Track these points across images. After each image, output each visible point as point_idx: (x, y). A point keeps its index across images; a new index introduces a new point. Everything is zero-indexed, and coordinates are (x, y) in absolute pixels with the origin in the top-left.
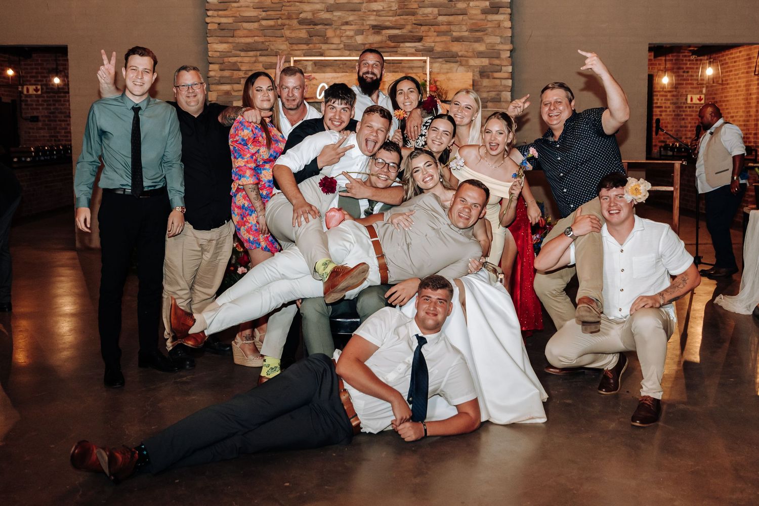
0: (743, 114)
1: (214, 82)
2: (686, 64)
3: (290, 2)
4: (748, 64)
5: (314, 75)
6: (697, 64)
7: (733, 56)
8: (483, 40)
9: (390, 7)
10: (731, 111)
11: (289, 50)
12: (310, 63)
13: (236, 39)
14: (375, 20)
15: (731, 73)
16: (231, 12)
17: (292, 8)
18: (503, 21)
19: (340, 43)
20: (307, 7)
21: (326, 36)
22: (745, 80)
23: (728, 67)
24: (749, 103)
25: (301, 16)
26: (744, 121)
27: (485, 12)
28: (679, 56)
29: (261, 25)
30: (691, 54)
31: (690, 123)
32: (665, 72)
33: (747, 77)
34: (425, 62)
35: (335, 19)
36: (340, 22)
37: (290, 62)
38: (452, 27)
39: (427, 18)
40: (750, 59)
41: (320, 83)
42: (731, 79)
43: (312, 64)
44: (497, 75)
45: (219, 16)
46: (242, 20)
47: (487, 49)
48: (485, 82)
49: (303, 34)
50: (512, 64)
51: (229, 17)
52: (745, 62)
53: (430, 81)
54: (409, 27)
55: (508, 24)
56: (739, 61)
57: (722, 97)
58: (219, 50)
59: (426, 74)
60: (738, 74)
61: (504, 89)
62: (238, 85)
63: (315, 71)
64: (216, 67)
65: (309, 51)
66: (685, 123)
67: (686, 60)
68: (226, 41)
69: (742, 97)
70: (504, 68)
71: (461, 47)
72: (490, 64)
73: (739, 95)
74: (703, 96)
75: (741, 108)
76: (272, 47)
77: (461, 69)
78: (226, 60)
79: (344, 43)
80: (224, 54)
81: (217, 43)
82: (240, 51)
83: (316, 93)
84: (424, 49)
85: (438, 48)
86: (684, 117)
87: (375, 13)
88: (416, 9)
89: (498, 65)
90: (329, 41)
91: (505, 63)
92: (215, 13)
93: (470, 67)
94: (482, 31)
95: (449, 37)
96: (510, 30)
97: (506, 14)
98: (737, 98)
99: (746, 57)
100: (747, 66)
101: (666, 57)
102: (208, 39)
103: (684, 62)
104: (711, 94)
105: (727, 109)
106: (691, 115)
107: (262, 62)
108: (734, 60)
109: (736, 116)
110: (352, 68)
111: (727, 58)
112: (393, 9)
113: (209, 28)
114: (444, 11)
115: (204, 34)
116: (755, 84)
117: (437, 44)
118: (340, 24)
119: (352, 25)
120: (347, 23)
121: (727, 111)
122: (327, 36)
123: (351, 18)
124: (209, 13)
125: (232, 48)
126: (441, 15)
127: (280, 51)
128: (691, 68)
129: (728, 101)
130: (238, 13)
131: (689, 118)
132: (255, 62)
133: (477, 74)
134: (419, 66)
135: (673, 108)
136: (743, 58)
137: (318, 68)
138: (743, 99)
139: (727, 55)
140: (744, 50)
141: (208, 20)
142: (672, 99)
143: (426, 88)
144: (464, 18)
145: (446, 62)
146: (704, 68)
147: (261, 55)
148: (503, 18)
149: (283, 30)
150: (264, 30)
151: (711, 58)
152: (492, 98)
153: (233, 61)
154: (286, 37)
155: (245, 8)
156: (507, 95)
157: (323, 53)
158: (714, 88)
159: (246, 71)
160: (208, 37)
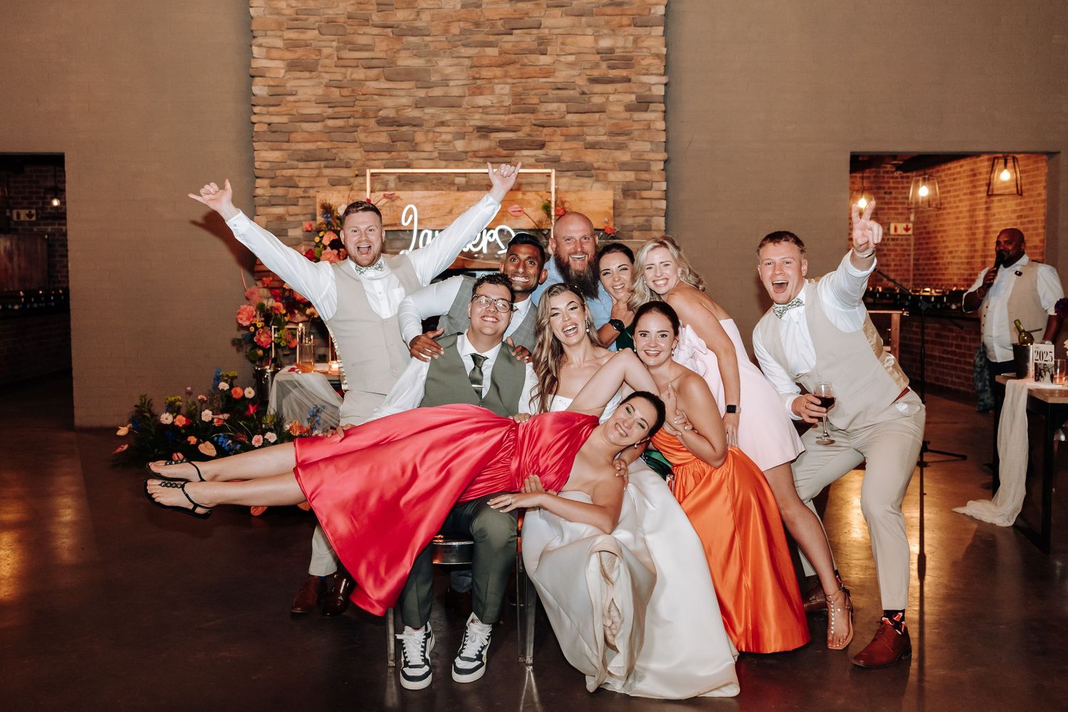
0: (967, 249)
1: (263, 202)
2: (888, 182)
3: (366, 94)
4: (972, 182)
5: (397, 193)
6: (902, 183)
7: (952, 171)
8: (627, 146)
9: (502, 102)
10: (949, 244)
11: (364, 160)
12: (392, 178)
13: (293, 144)
14: (482, 119)
15: (949, 195)
16: (285, 108)
17: (369, 103)
18: (654, 120)
19: (432, 149)
20: (389, 102)
21: (414, 140)
22: (968, 203)
23: (945, 186)
24: (974, 234)
25: (381, 113)
26: (967, 258)
27: (629, 108)
28: (879, 172)
29: (326, 126)
30: (894, 169)
31: (894, 260)
32: (863, 192)
33: (970, 200)
34: (549, 175)
35: (427, 117)
36: (432, 123)
37: (366, 176)
38: (585, 129)
39: (552, 117)
40: (975, 175)
41: (406, 205)
42: (949, 203)
43: (395, 179)
44: (646, 194)
45: (271, 114)
46: (300, 119)
47: (633, 159)
48: (630, 204)
49: (383, 138)
50: (667, 180)
51: (284, 115)
52: (969, 179)
53: (556, 202)
55: (661, 125)
56: (960, 178)
57: (936, 226)
58: (270, 160)
59: (550, 192)
60: (958, 196)
61: (655, 213)
62: (294, 207)
63: (399, 188)
64: (265, 182)
65: (391, 161)
66: (887, 260)
67: (888, 177)
68: (279, 148)
69: (964, 226)
70: (654, 184)
71: (597, 157)
72: (637, 180)
73: (960, 223)
74: (910, 225)
75: (963, 240)
76: (342, 156)
77: (597, 186)
78: (278, 173)
79: (439, 150)
80: (276, 165)
81: (267, 150)
82: (298, 160)
83: (400, 218)
84: (547, 158)
85: (567, 158)
86: (885, 252)
87: (481, 110)
88: (538, 104)
89: (647, 181)
90: (418, 148)
91: (657, 178)
92: (264, 110)
93: (609, 183)
94: (626, 135)
95: (582, 143)
96: (664, 133)
97: (658, 111)
98: (957, 227)
99: (969, 173)
100: (971, 185)
101: (863, 173)
103: (886, 180)
104: (921, 223)
105: (944, 242)
106: (896, 250)
107: (326, 176)
108: (952, 177)
109: (956, 251)
110: (450, 184)
111: (943, 174)
112: (505, 104)
113: (255, 130)
114: (574, 107)
115: (249, 138)
116: (982, 208)
117: (565, 152)
118: (434, 125)
119: (449, 126)
120: (442, 124)
121: (944, 245)
122: (416, 141)
123: (448, 117)
124: (256, 109)
125: (287, 156)
126: (570, 113)
127: (352, 162)
128: (894, 188)
129: (945, 231)
130: (295, 110)
131: (893, 253)
132: (318, 176)
133: (619, 192)
134: (540, 181)
136: (965, 174)
137: (404, 185)
138: (965, 228)
139: (944, 170)
140: (967, 164)
141: (254, 119)
143: (550, 211)
144: (602, 117)
145: (577, 176)
146: (917, 187)
147: (326, 167)
148: (654, 117)
149: (356, 133)
150: (330, 132)
151: (925, 174)
152: (638, 226)
153: (288, 174)
154: (360, 143)
155: (305, 103)
156: (660, 222)
157: (410, 164)
158: (926, 214)
159: (306, 189)
160: (254, 141)
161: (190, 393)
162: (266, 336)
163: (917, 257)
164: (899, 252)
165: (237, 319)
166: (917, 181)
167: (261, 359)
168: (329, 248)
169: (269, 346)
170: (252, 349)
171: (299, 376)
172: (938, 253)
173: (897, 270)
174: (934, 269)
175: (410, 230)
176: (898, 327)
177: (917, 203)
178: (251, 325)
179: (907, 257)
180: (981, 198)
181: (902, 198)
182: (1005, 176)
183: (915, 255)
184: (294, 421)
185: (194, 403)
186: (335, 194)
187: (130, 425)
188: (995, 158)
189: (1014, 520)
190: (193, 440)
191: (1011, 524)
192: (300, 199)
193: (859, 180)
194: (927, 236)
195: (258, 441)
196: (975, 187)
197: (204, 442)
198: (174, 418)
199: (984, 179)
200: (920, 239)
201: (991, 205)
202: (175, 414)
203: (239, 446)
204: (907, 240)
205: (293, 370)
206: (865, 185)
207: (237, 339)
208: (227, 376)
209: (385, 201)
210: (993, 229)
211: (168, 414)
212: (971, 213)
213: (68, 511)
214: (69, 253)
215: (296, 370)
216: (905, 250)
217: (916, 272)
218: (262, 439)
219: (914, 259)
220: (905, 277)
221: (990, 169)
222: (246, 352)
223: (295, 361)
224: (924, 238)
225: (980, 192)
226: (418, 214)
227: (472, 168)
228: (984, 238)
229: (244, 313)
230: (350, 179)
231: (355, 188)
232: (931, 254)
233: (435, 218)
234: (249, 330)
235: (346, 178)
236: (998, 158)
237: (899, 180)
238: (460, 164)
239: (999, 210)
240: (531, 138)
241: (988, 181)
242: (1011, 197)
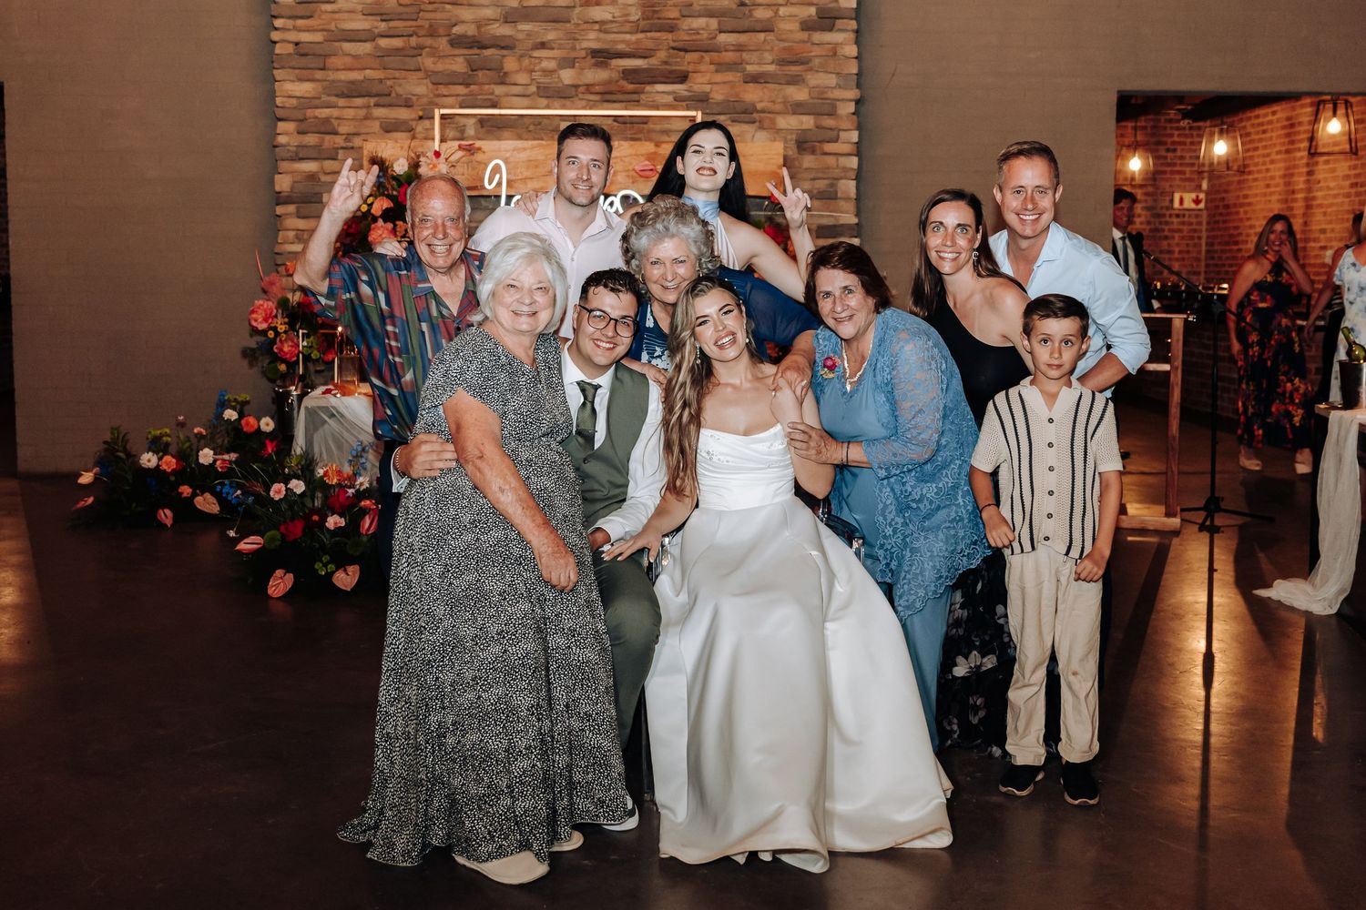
1: (287, 155)
2: (1172, 135)
3: (434, 3)
4: (1288, 135)
5: (478, 144)
6: (1192, 136)
7: (1260, 120)
8: (803, 81)
9: (627, 15)
11: (431, 95)
12: (472, 121)
13: (330, 73)
14: (598, 40)
15: (1256, 153)
16: (318, 22)
17: (438, 15)
18: (841, 44)
19: (528, 81)
20: (466, 14)
21: (503, 69)
22: (1282, 165)
23: (1251, 142)
24: (1290, 209)
25: (455, 30)
27: (807, 26)
28: (1159, 120)
29: (377, 47)
30: (1180, 117)
31: (1178, 245)
32: (1135, 150)
33: (1285, 161)
35: (521, 36)
36: (529, 44)
37: (433, 118)
38: (745, 55)
39: (698, 37)
40: (1292, 126)
41: (491, 160)
42: (1256, 165)
43: (475, 123)
44: (830, 147)
45: (296, 29)
46: (340, 37)
47: (812, 98)
48: (808, 161)
49: (459, 65)
50: (859, 128)
51: (317, 30)
52: (1283, 132)
54: (662, 55)
55: (852, 50)
56: (1272, 130)
57: (1238, 197)
58: (298, 94)
61: (843, 175)
62: (332, 162)
63: (480, 136)
64: (290, 126)
65: (470, 97)
66: (1169, 245)
67: (1171, 128)
68: (310, 77)
69: (1275, 198)
70: (842, 135)
71: (761, 94)
72: (817, 127)
73: (1271, 194)
74: (1202, 196)
76: (399, 90)
77: (761, 135)
78: (309, 113)
79: (538, 83)
80: (307, 102)
81: (293, 81)
82: (337, 96)
83: (482, 180)
84: (690, 96)
85: (718, 95)
86: (1166, 233)
87: (597, 27)
88: (678, 19)
89: (831, 129)
90: (508, 80)
91: (845, 125)
92: (290, 23)
93: (778, 131)
94: (802, 63)
95: (739, 74)
96: (855, 61)
97: (848, 31)
98: (1268, 198)
99: (1284, 123)
100: (1286, 140)
101: (1136, 122)
102: (275, 72)
103: (1169, 131)
105: (1248, 219)
106: (1180, 231)
107: (377, 118)
108: (1261, 128)
111: (1248, 124)
112: (632, 18)
113: (277, 51)
114: (730, 23)
115: (267, 62)
116: (1302, 173)
117: (715, 87)
118: (530, 47)
119: (553, 49)
120: (543, 45)
121: (1248, 223)
122: (505, 70)
123: (551, 36)
124: (278, 23)
125: (320, 90)
126: (724, 32)
127: (414, 98)
128: (1179, 143)
129: (1250, 204)
130: (333, 24)
131: (1177, 235)
132: (366, 118)
133: (792, 145)
135: (1146, 216)
136: (1279, 125)
137: (488, 132)
138: (1279, 201)
139: (1249, 119)
140: (1282, 110)
141: (275, 36)
142: (1146, 201)
144: (769, 38)
145: (733, 121)
146: (1211, 142)
147: (377, 105)
148: (842, 38)
149: (419, 57)
150: (383, 56)
151: (1223, 124)
152: (819, 192)
153: (324, 116)
154: (426, 71)
155: (346, 14)
156: (849, 187)
157: (497, 102)
158: (1224, 181)
159: (349, 137)
160: (274, 68)
161: (182, 425)
162: (290, 344)
163: (1210, 240)
164: (1185, 233)
165: (249, 320)
166: (1212, 135)
167: (284, 377)
168: (380, 222)
169: (295, 359)
170: (269, 363)
171: (336, 401)
172: (1240, 234)
173: (1183, 259)
174: (1234, 258)
175: (496, 196)
176: (1181, 337)
177: (1211, 164)
178: (270, 328)
179: (1196, 241)
180: (1302, 158)
181: (1191, 157)
182: (1334, 127)
183: (1208, 237)
184: (330, 465)
185: (188, 439)
186: (390, 143)
187: (96, 470)
188: (1319, 103)
189: (1338, 606)
190: (186, 490)
191: (1334, 611)
192: (340, 152)
193: (1130, 130)
194: (1224, 211)
195: (279, 492)
196: (1292, 142)
197: (202, 493)
198: (160, 459)
199: (1305, 132)
200: (1214, 215)
201: (1315, 168)
202: (161, 454)
203: (251, 499)
204: (1197, 216)
205: (328, 391)
206: (1139, 138)
207: (249, 348)
208: (236, 400)
209: (460, 154)
210: (1315, 203)
211: (150, 454)
212: (1287, 180)
213: (8, 590)
214: (10, 226)
215: (333, 392)
216: (1195, 231)
217: (1208, 262)
218: (284, 489)
219: (1207, 244)
220: (1195, 269)
221: (1313, 118)
222: (263, 367)
223: (333, 379)
224: (1221, 214)
225: (1299, 150)
226: (508, 174)
227: (584, 108)
228: (1305, 215)
229: (260, 311)
230: (410, 122)
231: (417, 136)
232: (1231, 236)
233: (531, 178)
234: (267, 336)
235: (405, 122)
236: (1324, 102)
237: (1187, 132)
238: (568, 102)
239: (1326, 175)
240: (668, 67)
241: (1310, 135)
242: (1342, 157)
